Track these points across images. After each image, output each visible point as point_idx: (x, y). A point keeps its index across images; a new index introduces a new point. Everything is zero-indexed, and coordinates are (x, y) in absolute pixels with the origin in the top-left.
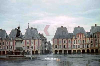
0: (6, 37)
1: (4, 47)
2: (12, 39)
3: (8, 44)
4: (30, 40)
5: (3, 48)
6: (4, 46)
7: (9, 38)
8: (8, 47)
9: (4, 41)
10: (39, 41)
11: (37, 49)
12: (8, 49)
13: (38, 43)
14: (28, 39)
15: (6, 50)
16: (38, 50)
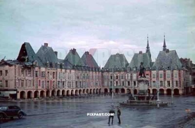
0: (126, 67)
1: (123, 82)
2: (135, 69)
3: (129, 78)
4: (165, 71)
5: (122, 85)
6: (122, 80)
7: (130, 68)
8: (129, 82)
9: (123, 72)
10: (181, 72)
11: (177, 86)
12: (129, 85)
13: (178, 77)
14: (161, 69)
15: (126, 87)
16: (178, 88)
